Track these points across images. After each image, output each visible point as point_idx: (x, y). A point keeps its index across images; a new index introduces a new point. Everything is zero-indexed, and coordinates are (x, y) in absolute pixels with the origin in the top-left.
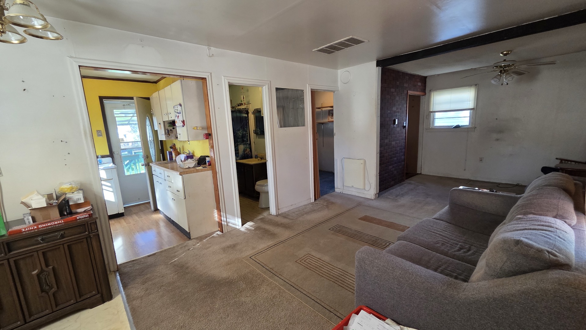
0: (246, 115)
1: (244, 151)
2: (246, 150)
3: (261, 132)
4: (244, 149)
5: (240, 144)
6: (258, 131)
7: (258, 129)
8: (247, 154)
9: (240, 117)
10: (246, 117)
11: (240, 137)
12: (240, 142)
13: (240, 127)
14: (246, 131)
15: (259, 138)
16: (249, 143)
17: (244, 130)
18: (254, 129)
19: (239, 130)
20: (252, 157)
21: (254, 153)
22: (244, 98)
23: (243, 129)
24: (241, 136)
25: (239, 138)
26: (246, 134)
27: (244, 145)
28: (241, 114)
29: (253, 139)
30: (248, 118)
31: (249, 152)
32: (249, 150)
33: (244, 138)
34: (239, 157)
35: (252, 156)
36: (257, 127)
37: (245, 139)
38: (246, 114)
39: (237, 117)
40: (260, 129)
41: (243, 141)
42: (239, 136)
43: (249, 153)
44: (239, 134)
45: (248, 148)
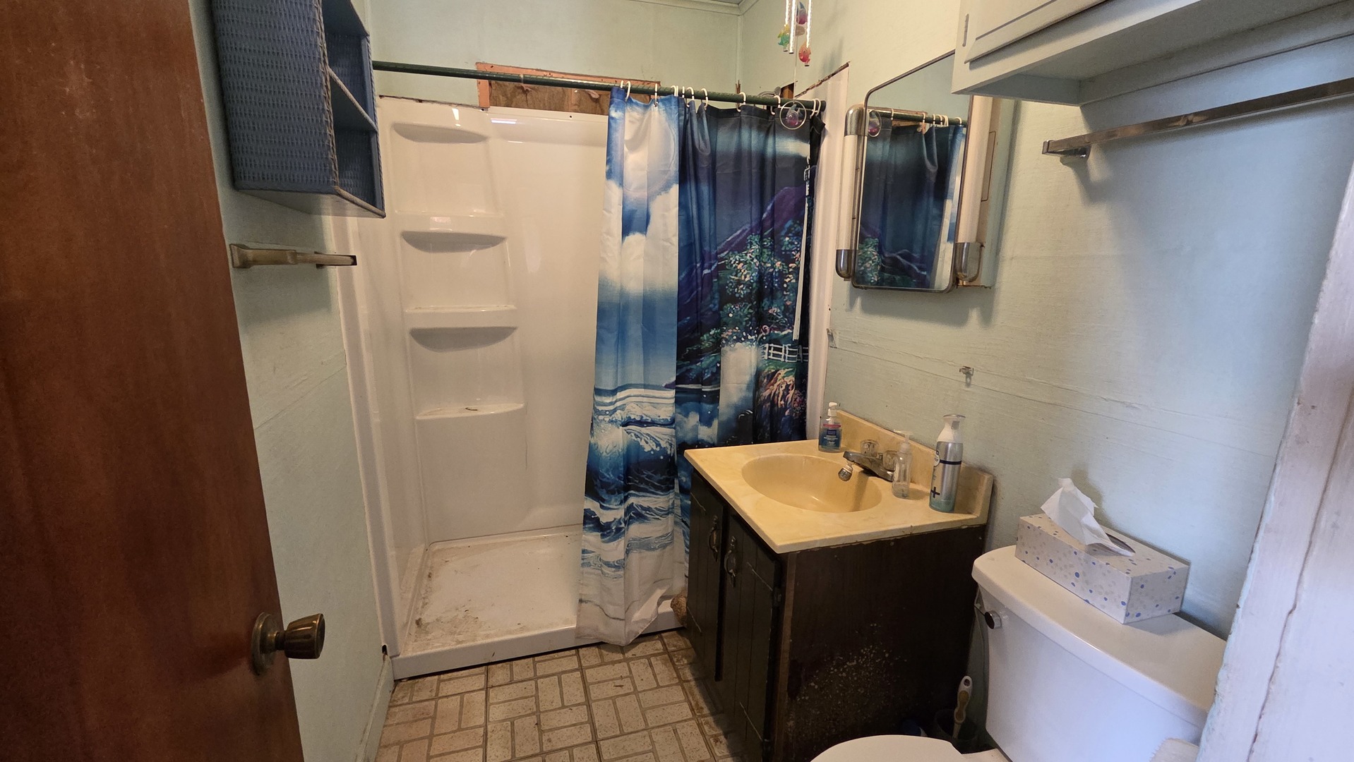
0: (804, 149)
1: (760, 380)
2: (772, 377)
3: (883, 270)
4: (758, 373)
5: (739, 340)
6: (865, 260)
7: (871, 251)
8: (773, 404)
9: (762, 157)
10: (799, 160)
11: (742, 291)
12: (736, 323)
13: (747, 227)
14: (788, 259)
15: (866, 309)
16: (796, 336)
17: (776, 250)
18: (844, 246)
19: (741, 247)
20: (799, 431)
21: (820, 408)
22: (802, 20)
23: (767, 243)
24: (749, 285)
25: (734, 300)
26: (782, 275)
27: (761, 342)
28: (770, 141)
29: (827, 314)
30: (813, 174)
31: (787, 389)
32: (790, 379)
33: (766, 302)
34: (715, 423)
35: (803, 413)
36: (863, 239)
37: (775, 310)
38: (799, 135)
39: (739, 155)
40: (880, 253)
41: (760, 319)
42: (739, 282)
43: (784, 397)
44: (737, 272)
45: (783, 365)
